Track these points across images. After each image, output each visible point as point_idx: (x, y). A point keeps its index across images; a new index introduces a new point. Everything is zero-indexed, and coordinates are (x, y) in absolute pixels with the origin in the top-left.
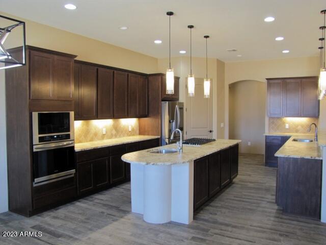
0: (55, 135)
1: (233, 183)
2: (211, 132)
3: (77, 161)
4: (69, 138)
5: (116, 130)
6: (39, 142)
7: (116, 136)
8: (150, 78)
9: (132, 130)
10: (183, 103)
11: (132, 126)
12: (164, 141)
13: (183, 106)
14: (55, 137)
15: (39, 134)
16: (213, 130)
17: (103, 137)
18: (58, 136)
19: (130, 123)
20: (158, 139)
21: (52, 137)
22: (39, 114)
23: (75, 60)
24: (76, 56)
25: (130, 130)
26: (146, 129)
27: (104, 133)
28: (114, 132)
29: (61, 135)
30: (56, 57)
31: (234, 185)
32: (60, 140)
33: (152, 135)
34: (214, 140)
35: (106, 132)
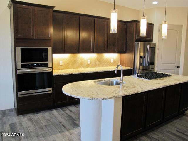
0: (35, 63)
1: (185, 115)
2: (178, 67)
3: (55, 82)
4: (48, 66)
5: (99, 62)
6: (22, 68)
7: (99, 66)
8: (129, 24)
9: (113, 62)
10: (155, 44)
11: (113, 59)
12: (136, 72)
13: (155, 46)
14: (35, 64)
15: (22, 62)
16: (180, 66)
17: (88, 66)
18: (37, 64)
19: (113, 57)
20: (131, 70)
21: (33, 65)
22: (21, 48)
23: (54, 10)
24: (54, 7)
25: (112, 62)
26: (124, 62)
27: (89, 63)
28: (98, 63)
29: (40, 64)
30: (36, 8)
31: (184, 117)
32: (39, 67)
33: (128, 67)
34: (170, 76)
35: (91, 63)
